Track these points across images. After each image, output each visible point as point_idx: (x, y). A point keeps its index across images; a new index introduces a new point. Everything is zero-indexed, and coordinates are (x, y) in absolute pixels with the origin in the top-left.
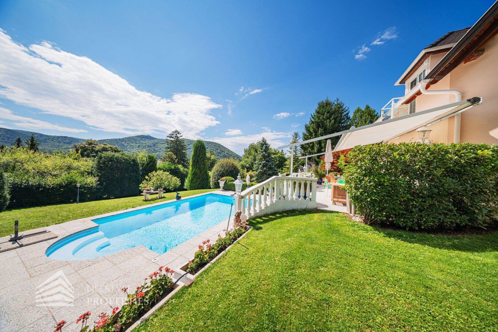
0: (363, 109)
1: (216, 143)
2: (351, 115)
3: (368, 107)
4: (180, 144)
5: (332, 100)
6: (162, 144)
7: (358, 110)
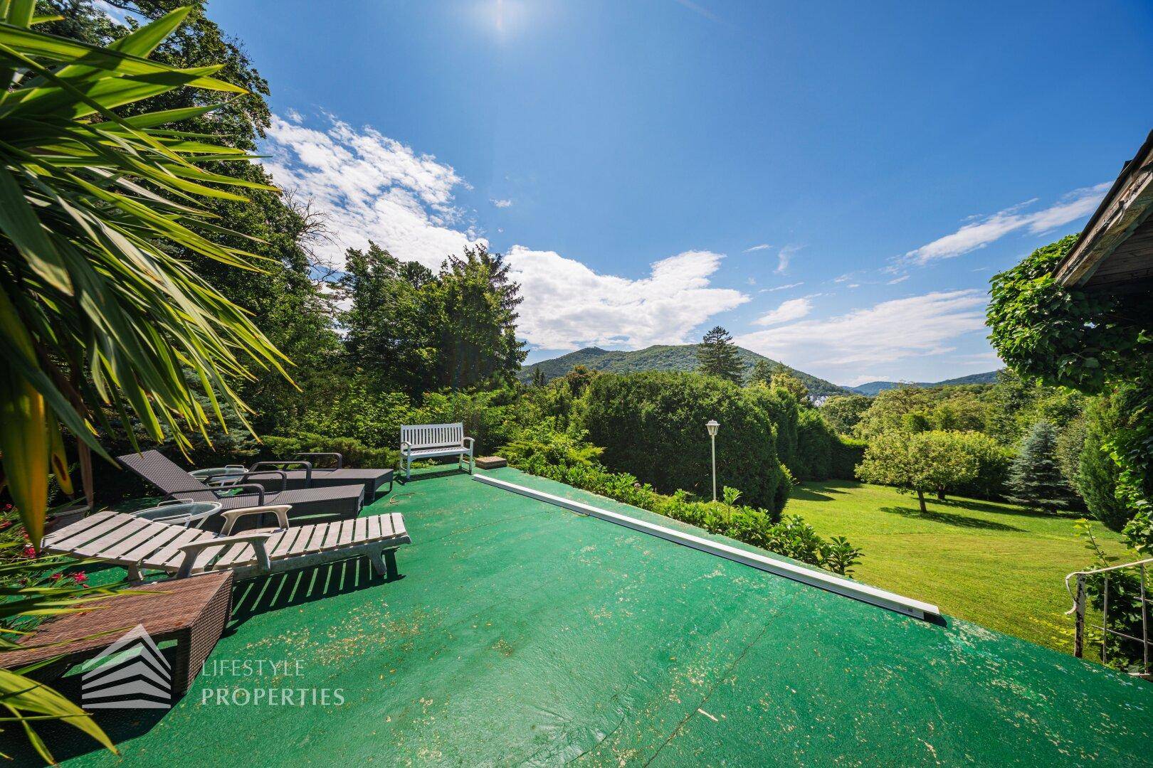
4: (727, 357)
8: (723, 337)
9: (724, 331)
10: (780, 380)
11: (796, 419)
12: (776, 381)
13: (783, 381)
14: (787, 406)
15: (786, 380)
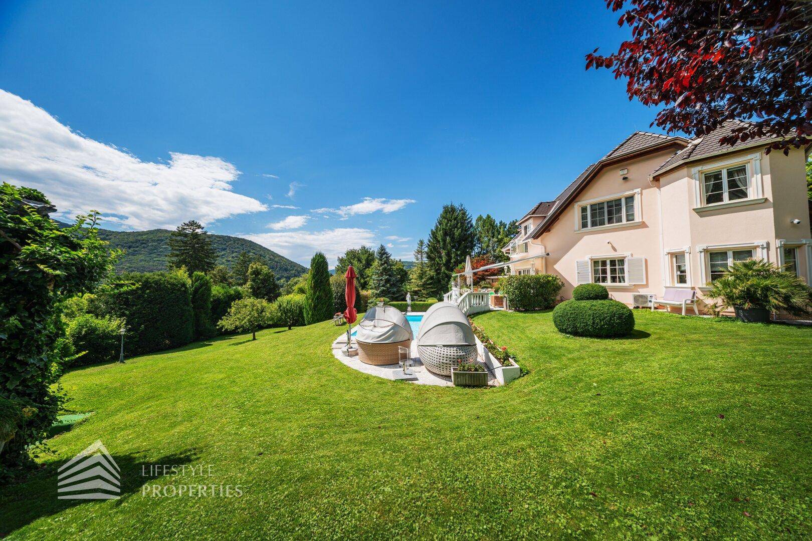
0: (484, 217)
2: (474, 222)
3: (489, 217)
4: (202, 247)
5: (457, 205)
7: (480, 218)
10: (254, 267)
11: (209, 294)
12: (252, 267)
13: (256, 268)
14: (201, 286)
15: (259, 267)
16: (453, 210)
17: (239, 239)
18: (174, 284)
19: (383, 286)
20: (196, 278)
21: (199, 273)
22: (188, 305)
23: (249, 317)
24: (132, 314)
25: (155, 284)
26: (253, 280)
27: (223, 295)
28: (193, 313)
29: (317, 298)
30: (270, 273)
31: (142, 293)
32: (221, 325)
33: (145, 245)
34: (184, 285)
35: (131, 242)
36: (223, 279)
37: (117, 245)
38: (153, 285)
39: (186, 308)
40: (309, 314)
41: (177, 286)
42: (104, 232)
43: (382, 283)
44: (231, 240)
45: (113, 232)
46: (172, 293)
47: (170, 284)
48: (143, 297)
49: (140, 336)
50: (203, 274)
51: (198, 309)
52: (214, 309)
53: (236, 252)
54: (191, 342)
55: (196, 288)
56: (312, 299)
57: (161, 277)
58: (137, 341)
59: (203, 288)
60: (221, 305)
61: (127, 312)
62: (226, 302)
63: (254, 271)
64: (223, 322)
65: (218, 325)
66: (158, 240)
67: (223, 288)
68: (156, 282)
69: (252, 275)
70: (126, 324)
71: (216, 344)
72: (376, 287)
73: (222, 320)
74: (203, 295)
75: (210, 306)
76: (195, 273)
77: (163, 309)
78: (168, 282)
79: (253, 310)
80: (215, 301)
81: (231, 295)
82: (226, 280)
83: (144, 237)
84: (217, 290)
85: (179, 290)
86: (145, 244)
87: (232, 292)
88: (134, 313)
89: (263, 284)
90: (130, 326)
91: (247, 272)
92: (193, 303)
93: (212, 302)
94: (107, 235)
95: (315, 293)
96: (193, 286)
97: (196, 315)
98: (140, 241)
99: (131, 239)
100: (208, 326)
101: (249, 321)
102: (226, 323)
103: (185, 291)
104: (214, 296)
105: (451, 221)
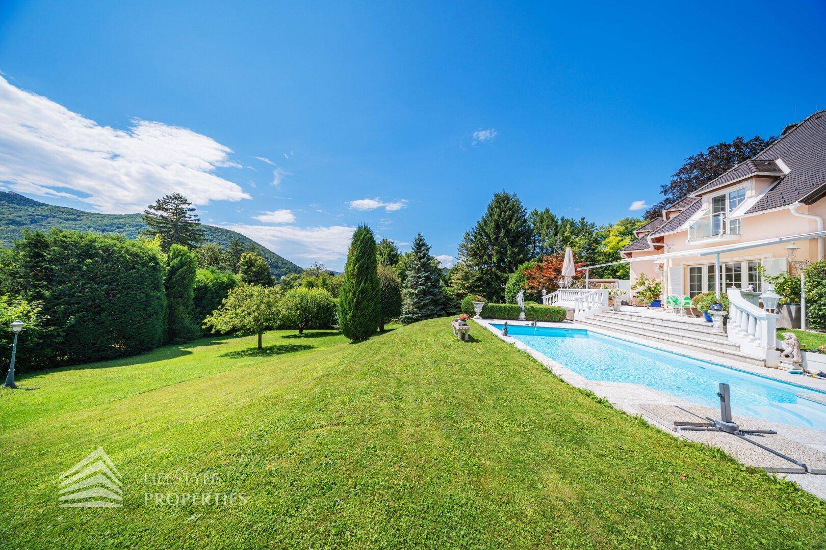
1: (232, 232)
4: (186, 226)
6: (67, 220)
8: (185, 207)
9: (186, 200)
10: (248, 256)
11: (193, 278)
12: (245, 257)
13: (250, 258)
14: (182, 265)
15: (253, 258)
16: (507, 199)
17: (227, 231)
18: (137, 255)
19: (422, 285)
20: (174, 254)
21: (180, 247)
22: (158, 290)
23: (256, 314)
24: (56, 297)
25: (104, 251)
26: (245, 272)
27: (211, 281)
28: (165, 303)
29: (363, 291)
30: (264, 265)
31: (79, 262)
32: (209, 324)
33: (121, 230)
34: (153, 258)
35: (106, 225)
36: (215, 260)
37: (89, 227)
38: (101, 252)
39: (154, 293)
40: (347, 314)
41: (142, 258)
42: (75, 212)
43: (421, 281)
44: (219, 232)
45: (86, 213)
46: (133, 268)
47: (131, 254)
48: (79, 268)
49: (67, 335)
50: (186, 248)
51: (175, 298)
52: (198, 299)
53: (223, 244)
54: (159, 346)
55: (173, 267)
56: (354, 293)
57: (115, 241)
58: (62, 343)
59: (184, 269)
60: (207, 296)
61: (47, 293)
62: (216, 292)
63: (247, 262)
64: (213, 319)
65: (205, 324)
66: (137, 225)
67: (213, 272)
68: (106, 249)
69: (244, 266)
70: (41, 314)
71: (199, 351)
72: (412, 286)
73: (212, 315)
74: (184, 278)
75: (193, 295)
76: (174, 246)
77: (114, 292)
78: (127, 251)
79: (262, 302)
80: (199, 288)
81: (223, 283)
82: (218, 263)
83: (121, 221)
84: (203, 275)
85: (144, 265)
86: (122, 228)
87: (225, 279)
88: (60, 295)
89: (256, 277)
90: (49, 317)
91: (238, 262)
92: (167, 288)
93: (195, 290)
94: (79, 216)
95: (358, 283)
96: (169, 264)
97: (170, 306)
98: (115, 224)
99: (106, 222)
100: (187, 323)
101: (256, 320)
102: (217, 320)
103: (154, 268)
104: (199, 281)
105: (505, 212)
